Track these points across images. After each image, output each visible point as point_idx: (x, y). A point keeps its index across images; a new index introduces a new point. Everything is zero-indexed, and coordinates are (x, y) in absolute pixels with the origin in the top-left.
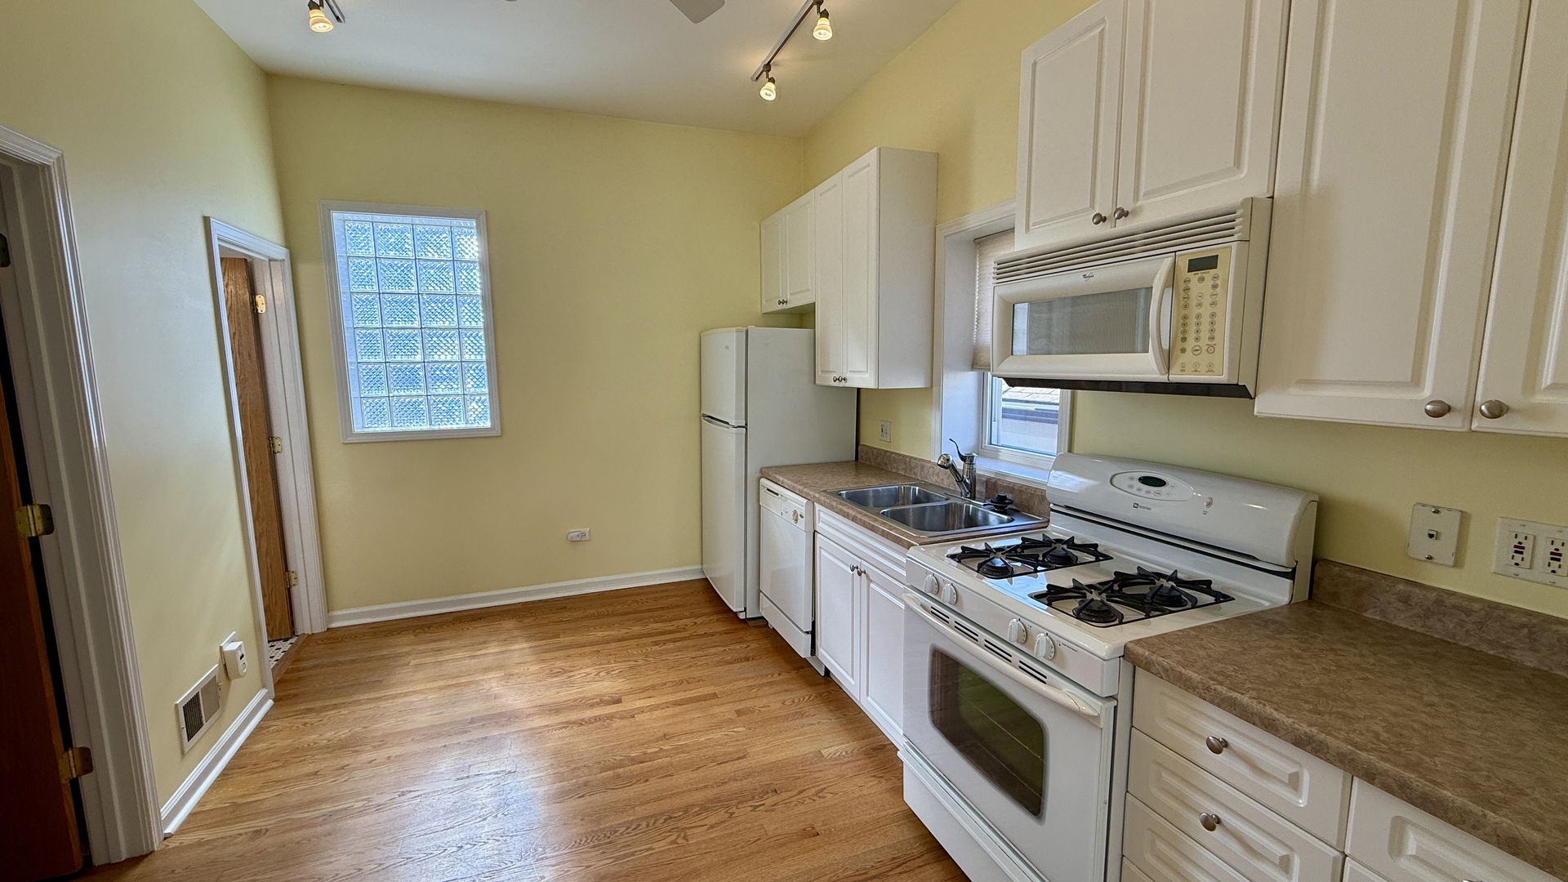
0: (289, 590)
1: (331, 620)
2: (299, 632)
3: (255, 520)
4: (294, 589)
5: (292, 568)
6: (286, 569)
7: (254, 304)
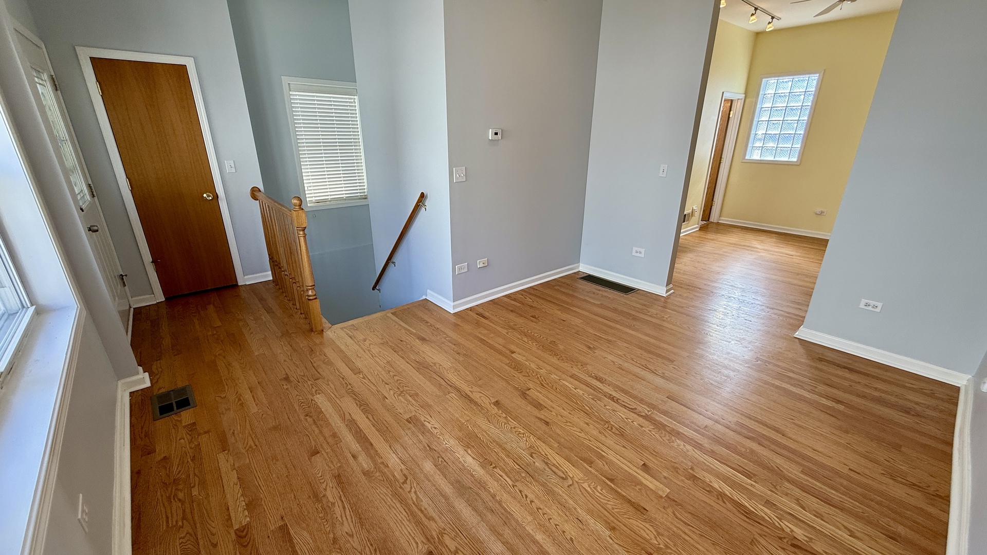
0: (711, 207)
1: (720, 220)
2: (710, 220)
3: (709, 183)
4: (713, 207)
5: (714, 200)
6: (713, 200)
7: (729, 114)
